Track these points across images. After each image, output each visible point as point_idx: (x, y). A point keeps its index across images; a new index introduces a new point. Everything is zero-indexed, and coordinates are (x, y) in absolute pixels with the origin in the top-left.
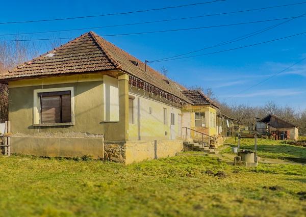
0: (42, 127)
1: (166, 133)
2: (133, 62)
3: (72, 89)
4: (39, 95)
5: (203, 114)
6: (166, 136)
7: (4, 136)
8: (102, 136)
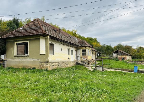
0: (17, 57)
1: (69, 59)
2: (54, 30)
3: (28, 41)
4: (17, 44)
5: (85, 50)
6: (69, 60)
7: (4, 60)
8: (39, 60)
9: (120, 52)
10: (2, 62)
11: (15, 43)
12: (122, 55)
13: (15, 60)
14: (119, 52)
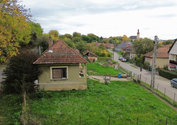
0: (53, 80)
4: (53, 68)
7: (38, 85)
8: (79, 82)
9: (91, 54)
10: (36, 87)
11: (51, 68)
12: (92, 56)
13: (51, 83)
14: (89, 54)
